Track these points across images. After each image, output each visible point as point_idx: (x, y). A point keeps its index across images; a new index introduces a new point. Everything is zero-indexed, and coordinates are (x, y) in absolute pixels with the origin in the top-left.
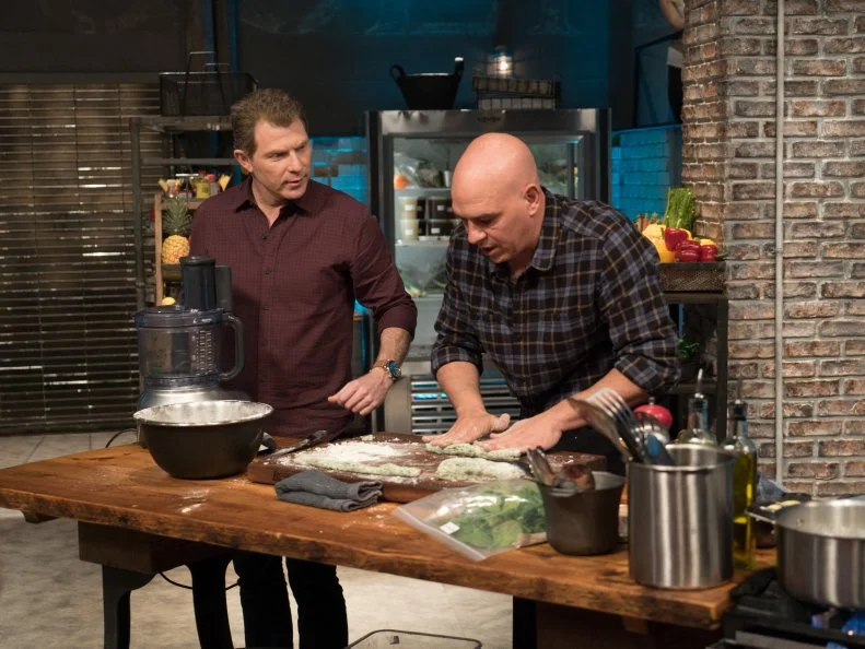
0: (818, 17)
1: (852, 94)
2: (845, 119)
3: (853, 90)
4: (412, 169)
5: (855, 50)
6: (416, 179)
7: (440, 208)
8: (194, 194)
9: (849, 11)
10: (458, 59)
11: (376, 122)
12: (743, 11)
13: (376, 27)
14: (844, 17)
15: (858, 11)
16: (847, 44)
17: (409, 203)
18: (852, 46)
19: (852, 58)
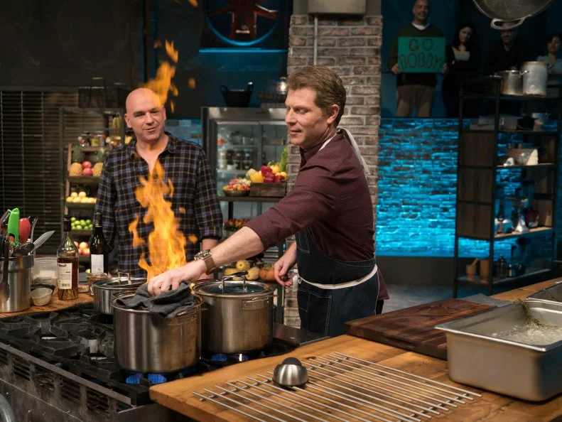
0: (335, 67)
1: (352, 104)
2: (347, 116)
3: (352, 102)
4: (228, 136)
5: (352, 83)
6: (230, 141)
7: (238, 155)
8: (90, 144)
9: (350, 64)
10: (251, 83)
11: (206, 112)
12: (297, 63)
13: (222, 67)
14: (348, 67)
15: (354, 64)
16: (349, 80)
17: (223, 152)
18: (351, 81)
19: (351, 87)
